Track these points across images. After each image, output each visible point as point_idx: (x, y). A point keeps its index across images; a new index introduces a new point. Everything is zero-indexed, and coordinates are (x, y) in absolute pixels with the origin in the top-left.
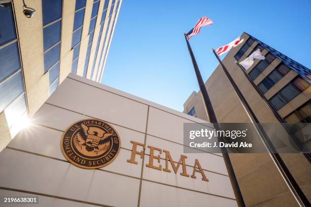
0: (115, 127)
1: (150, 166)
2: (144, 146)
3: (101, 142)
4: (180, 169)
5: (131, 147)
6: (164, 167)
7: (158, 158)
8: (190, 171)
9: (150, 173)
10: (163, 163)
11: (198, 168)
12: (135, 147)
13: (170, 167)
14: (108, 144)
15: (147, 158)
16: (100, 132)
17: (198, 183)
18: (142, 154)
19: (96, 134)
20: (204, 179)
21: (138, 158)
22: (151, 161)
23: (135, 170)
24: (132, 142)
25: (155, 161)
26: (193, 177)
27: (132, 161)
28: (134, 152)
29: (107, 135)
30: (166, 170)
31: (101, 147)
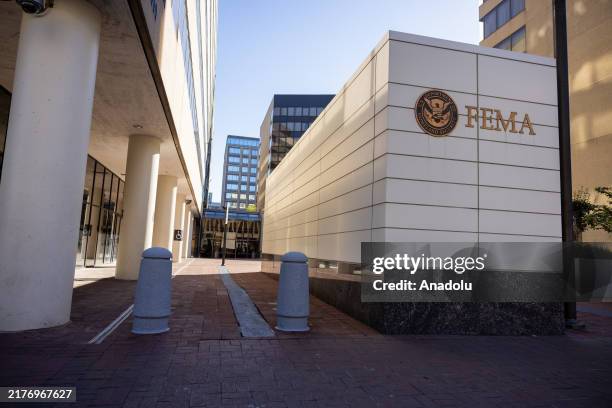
0: (450, 94)
1: (484, 127)
2: (476, 109)
3: (444, 113)
4: (510, 127)
5: (466, 111)
6: (495, 127)
7: (490, 119)
8: (518, 127)
9: (484, 134)
10: (494, 122)
11: (527, 122)
12: (469, 112)
13: (501, 126)
14: (449, 113)
15: (481, 120)
16: (440, 102)
17: (526, 137)
18: (476, 117)
19: (438, 105)
20: (532, 133)
21: (473, 122)
22: (484, 122)
23: (472, 132)
24: (466, 107)
25: (488, 122)
26: (521, 132)
27: (469, 125)
28: (469, 116)
29: (447, 104)
30: (497, 129)
31: (445, 117)
